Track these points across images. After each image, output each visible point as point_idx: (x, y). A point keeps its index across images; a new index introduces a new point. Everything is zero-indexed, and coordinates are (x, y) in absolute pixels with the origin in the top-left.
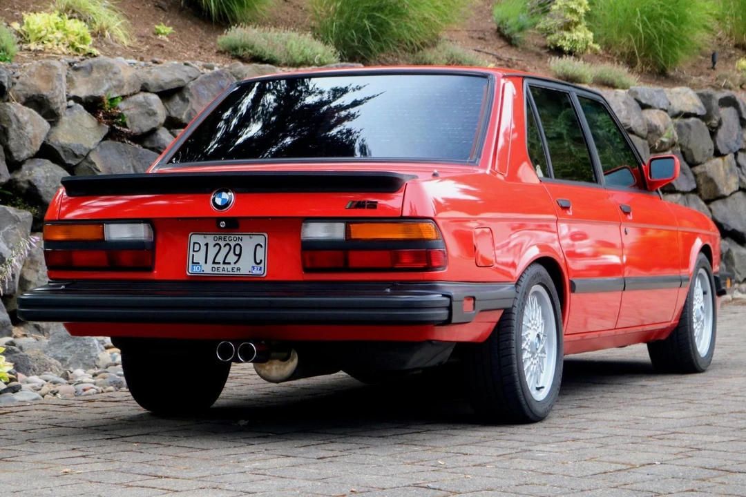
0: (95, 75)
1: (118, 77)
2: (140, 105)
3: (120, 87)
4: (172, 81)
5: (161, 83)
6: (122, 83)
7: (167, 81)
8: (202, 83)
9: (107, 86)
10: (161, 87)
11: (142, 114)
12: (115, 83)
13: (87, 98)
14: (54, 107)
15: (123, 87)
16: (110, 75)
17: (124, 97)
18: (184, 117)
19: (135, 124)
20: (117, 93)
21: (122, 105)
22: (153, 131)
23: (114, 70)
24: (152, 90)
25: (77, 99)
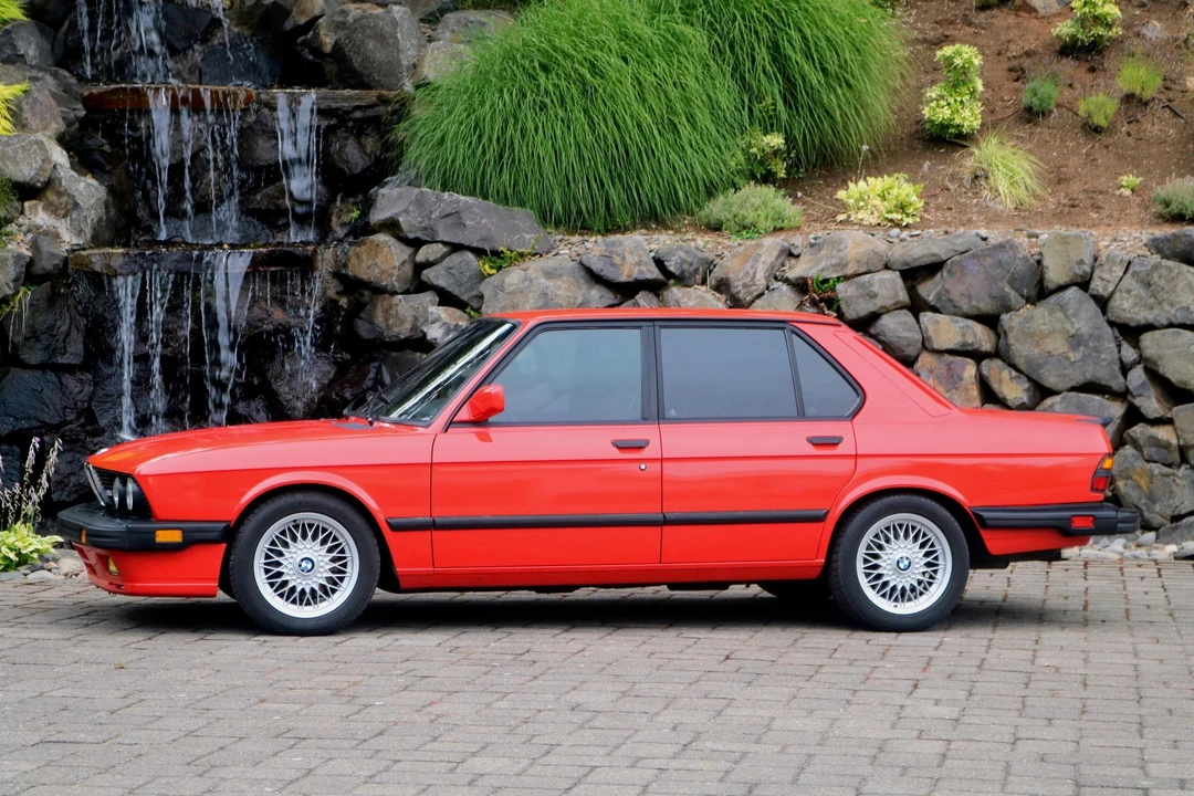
0: (823, 252)
1: (841, 254)
2: (862, 285)
3: (842, 265)
4: (923, 257)
5: (909, 260)
6: (844, 262)
7: (916, 256)
8: (975, 256)
9: (822, 265)
10: (906, 263)
11: (862, 296)
12: (834, 261)
13: (797, 279)
14: (734, 291)
15: (846, 265)
16: (834, 252)
17: (847, 278)
18: (931, 298)
19: (851, 307)
20: (837, 272)
21: (840, 287)
22: (874, 317)
23: (842, 247)
24: (895, 268)
25: (787, 281)
